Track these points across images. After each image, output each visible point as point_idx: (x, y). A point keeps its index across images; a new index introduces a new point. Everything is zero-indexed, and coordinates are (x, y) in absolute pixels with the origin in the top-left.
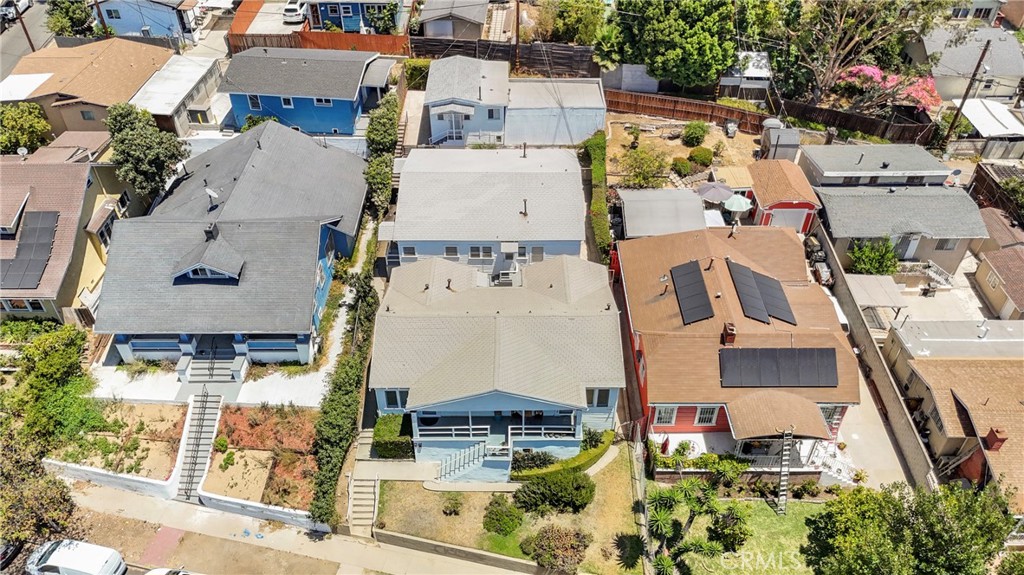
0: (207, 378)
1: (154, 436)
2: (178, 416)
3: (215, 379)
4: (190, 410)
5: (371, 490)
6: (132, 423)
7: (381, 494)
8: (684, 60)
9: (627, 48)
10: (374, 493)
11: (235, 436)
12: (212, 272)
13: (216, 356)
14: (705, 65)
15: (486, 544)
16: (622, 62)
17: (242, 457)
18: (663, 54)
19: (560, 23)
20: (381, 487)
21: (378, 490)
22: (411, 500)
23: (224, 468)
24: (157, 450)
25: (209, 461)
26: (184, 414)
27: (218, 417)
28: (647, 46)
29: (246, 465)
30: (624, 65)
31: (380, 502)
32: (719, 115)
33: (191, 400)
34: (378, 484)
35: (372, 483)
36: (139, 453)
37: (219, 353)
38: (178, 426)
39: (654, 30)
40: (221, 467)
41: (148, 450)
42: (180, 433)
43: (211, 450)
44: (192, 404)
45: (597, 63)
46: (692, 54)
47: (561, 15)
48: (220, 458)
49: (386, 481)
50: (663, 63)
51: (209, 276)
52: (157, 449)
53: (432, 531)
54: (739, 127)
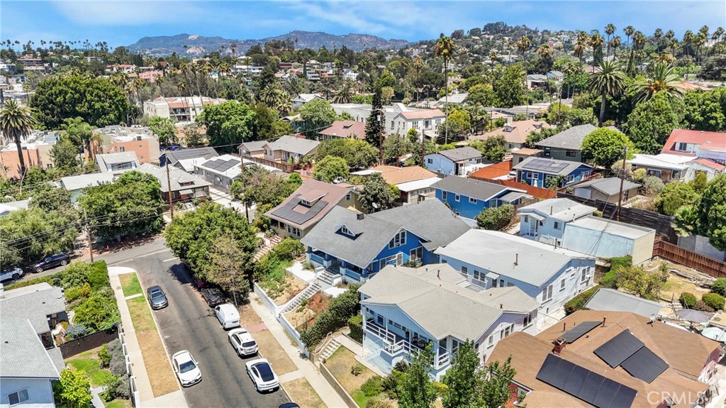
0: (323, 279)
1: (289, 291)
2: (303, 288)
3: (326, 281)
4: (308, 287)
6: (288, 283)
7: (337, 351)
9: (698, 222)
10: (334, 350)
11: (312, 303)
12: (350, 232)
15: (355, 395)
16: (695, 232)
17: (306, 311)
20: (339, 348)
21: (337, 349)
22: (345, 359)
23: (298, 311)
24: (285, 297)
25: (296, 307)
27: (313, 294)
28: (710, 222)
30: (698, 237)
34: (340, 346)
36: (280, 294)
37: (334, 270)
38: (299, 291)
41: (284, 294)
42: (297, 294)
44: (311, 285)
45: (673, 229)
48: (300, 307)
49: (343, 346)
50: (720, 235)
51: (348, 233)
52: (286, 294)
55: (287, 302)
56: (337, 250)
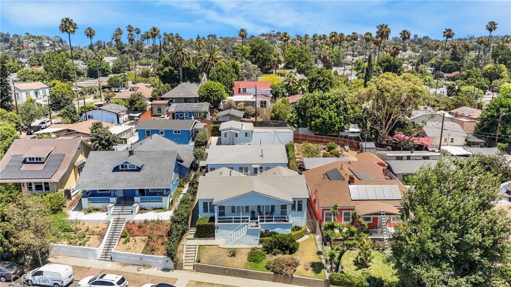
0: (120, 213)
1: (93, 233)
2: (105, 226)
3: (123, 213)
4: (111, 224)
5: (194, 249)
6: (83, 229)
7: (199, 251)
8: (323, 123)
9: (300, 121)
10: (195, 251)
11: (131, 232)
13: (125, 204)
14: (333, 124)
15: (249, 266)
16: (299, 127)
17: (133, 239)
18: (315, 121)
19: (273, 114)
20: (199, 248)
21: (197, 250)
22: (212, 252)
23: (125, 243)
24: (94, 239)
25: (118, 241)
26: (108, 226)
27: (124, 226)
28: (308, 119)
29: (135, 241)
30: (300, 128)
31: (198, 254)
32: (341, 143)
33: (112, 220)
34: (197, 247)
35: (195, 247)
36: (85, 239)
37: (127, 203)
38: (105, 229)
39: (310, 112)
40: (123, 243)
41: (90, 238)
42: (105, 232)
43: (119, 236)
44: (112, 222)
46: (326, 119)
47: (273, 112)
48: (123, 240)
49: (201, 246)
50: (315, 124)
51: (129, 168)
52: (93, 237)
53: (223, 263)
54: (350, 148)
55: (101, 242)
56: (129, 183)
